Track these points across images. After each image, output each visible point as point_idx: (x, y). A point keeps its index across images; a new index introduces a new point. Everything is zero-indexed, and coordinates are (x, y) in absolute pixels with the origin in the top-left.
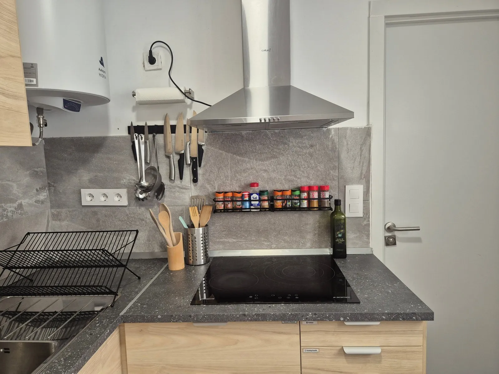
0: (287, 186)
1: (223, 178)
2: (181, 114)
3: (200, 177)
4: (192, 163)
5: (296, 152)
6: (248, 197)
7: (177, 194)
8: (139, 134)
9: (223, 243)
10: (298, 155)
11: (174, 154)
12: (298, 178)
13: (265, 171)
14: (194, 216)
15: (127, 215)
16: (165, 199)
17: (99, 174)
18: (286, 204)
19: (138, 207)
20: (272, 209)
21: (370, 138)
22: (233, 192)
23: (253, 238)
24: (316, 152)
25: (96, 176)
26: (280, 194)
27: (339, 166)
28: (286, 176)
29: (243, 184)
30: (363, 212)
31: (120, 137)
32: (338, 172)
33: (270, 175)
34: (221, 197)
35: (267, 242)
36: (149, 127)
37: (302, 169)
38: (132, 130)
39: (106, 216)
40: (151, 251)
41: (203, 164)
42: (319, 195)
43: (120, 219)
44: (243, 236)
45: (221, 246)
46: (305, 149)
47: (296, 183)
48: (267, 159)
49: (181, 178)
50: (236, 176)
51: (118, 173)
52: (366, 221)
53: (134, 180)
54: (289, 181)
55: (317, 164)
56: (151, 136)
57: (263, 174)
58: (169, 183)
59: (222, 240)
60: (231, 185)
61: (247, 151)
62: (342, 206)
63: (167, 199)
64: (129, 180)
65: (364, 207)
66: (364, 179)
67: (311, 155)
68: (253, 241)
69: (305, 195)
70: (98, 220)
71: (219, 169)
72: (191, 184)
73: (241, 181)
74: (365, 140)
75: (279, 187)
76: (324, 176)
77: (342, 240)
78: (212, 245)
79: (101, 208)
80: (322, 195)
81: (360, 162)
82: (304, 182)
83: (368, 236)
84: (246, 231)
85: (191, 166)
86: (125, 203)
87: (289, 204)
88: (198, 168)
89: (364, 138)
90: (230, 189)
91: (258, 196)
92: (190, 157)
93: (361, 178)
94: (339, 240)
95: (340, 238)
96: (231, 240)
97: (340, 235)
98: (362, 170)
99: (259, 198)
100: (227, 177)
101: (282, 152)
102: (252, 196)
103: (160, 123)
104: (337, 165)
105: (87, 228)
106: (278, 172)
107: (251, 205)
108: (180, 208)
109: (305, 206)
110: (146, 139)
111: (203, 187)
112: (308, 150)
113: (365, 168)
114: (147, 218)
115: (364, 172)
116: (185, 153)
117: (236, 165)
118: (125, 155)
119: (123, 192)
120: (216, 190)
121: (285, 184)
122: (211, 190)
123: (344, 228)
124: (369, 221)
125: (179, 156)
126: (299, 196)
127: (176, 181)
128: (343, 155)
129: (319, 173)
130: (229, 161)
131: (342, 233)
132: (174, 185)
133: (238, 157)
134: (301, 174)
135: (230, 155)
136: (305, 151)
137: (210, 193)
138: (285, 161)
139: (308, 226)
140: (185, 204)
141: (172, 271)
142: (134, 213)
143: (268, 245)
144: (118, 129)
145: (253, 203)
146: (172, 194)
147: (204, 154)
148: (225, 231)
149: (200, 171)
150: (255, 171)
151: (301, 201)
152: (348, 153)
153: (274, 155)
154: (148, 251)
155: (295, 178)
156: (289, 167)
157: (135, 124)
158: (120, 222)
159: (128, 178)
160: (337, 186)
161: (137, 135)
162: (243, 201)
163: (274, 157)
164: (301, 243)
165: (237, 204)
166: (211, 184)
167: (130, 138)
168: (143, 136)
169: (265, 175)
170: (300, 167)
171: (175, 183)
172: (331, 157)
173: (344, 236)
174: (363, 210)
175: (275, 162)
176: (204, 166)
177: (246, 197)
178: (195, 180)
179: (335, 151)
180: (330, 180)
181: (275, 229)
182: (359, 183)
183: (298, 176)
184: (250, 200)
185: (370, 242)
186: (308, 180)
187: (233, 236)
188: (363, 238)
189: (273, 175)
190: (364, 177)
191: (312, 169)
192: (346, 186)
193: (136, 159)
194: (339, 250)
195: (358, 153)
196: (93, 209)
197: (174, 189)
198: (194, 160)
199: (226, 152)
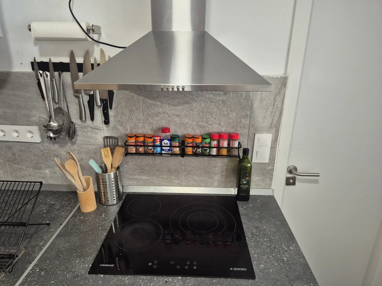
0: (198, 132)
1: (135, 121)
2: (88, 51)
3: (111, 119)
4: (102, 104)
5: (209, 98)
6: (160, 142)
7: (90, 134)
8: (43, 71)
9: (137, 180)
10: (211, 102)
11: (83, 94)
12: (210, 125)
13: (178, 116)
14: (106, 157)
15: (42, 151)
16: (78, 138)
17: (8, 111)
18: (196, 151)
19: (51, 144)
20: (183, 154)
21: (285, 88)
22: (144, 136)
23: (164, 177)
24: (229, 100)
25: (5, 112)
26: (190, 141)
27: (251, 115)
28: (197, 122)
29: (155, 128)
30: (269, 158)
31: (24, 74)
32: (250, 120)
33: (182, 120)
34: (133, 140)
35: (178, 180)
36: (54, 64)
37: (214, 116)
38: (36, 67)
39: (21, 151)
40: (68, 184)
41: (114, 106)
42: (229, 144)
43: (36, 154)
44: (155, 174)
45: (134, 182)
46: (218, 96)
47: (207, 129)
48: (179, 104)
49: (92, 119)
50: (148, 120)
51: (27, 110)
52: (271, 166)
53: (44, 118)
54: (201, 127)
55: (229, 111)
56: (56, 74)
57: (176, 119)
58: (81, 123)
59: (135, 177)
60: (143, 128)
61: (159, 96)
62: (249, 156)
63: (80, 138)
64: (39, 117)
65: (270, 153)
66: (274, 128)
67: (224, 102)
68: (165, 178)
69: (214, 143)
70: (14, 154)
71: (131, 111)
72: (103, 125)
73: (153, 124)
74: (280, 89)
75: (190, 132)
76: (235, 124)
77: (247, 186)
78: (126, 181)
79: (15, 143)
80: (231, 143)
81: (272, 112)
82: (215, 129)
83: (271, 179)
84: (158, 170)
85: (102, 107)
86: (38, 140)
87: (199, 150)
88: (109, 110)
89: (279, 87)
90: (142, 131)
91: (169, 142)
92: (100, 98)
93: (271, 127)
94: (244, 186)
95: (245, 184)
96: (144, 178)
97: (245, 182)
98: (273, 120)
99: (170, 144)
100: (139, 120)
101: (195, 98)
102: (163, 142)
103: (66, 60)
104: (249, 113)
105: (5, 161)
106: (190, 118)
107: (162, 150)
108: (94, 147)
109: (214, 153)
110: (52, 77)
111: (114, 128)
112: (221, 97)
113: (276, 118)
114: (61, 154)
115: (275, 122)
116: (94, 94)
117: (148, 109)
118: (32, 92)
119: (35, 129)
120: (128, 132)
121: (196, 129)
122: (123, 132)
123: (250, 176)
124: (273, 166)
125: (89, 96)
126: (210, 143)
127: (87, 121)
128: (256, 105)
129: (231, 120)
130: (141, 104)
131: (247, 180)
132: (85, 125)
133: (150, 101)
134: (213, 121)
135: (141, 98)
136: (218, 98)
137: (123, 134)
138: (197, 108)
139: (216, 169)
140: (98, 143)
141: (83, 213)
142: (48, 150)
143: (179, 183)
144: (22, 64)
145: (163, 148)
146: (85, 134)
147: (115, 96)
148: (138, 169)
149: (111, 113)
150: (167, 116)
151: (211, 149)
152: (261, 102)
153: (187, 100)
154: (66, 184)
155: (206, 125)
156: (201, 113)
157: (39, 60)
158: (35, 157)
159: (38, 116)
160: (247, 133)
161: (41, 72)
162: (154, 146)
163: (187, 103)
164: (209, 182)
165: (149, 148)
166: (123, 126)
167: (35, 75)
168: (48, 74)
169: (177, 119)
170: (212, 114)
171: (86, 123)
172: (244, 105)
173: (249, 183)
174: (269, 157)
175: (188, 108)
176: (116, 108)
177: (157, 142)
178: (107, 122)
179: (248, 100)
180: (241, 127)
181: (185, 170)
182: (268, 131)
183: (209, 123)
184: (161, 146)
185: (272, 184)
186: (219, 127)
187: (146, 174)
188: (266, 181)
189: (186, 120)
190: (274, 127)
191: (224, 116)
192: (256, 135)
193: (43, 98)
194: (243, 194)
195: (271, 103)
196: (7, 144)
197: (86, 129)
198: (104, 102)
199: (137, 95)
